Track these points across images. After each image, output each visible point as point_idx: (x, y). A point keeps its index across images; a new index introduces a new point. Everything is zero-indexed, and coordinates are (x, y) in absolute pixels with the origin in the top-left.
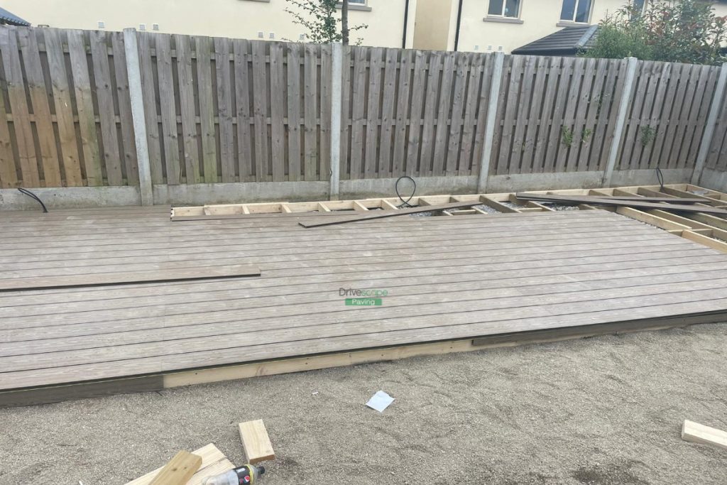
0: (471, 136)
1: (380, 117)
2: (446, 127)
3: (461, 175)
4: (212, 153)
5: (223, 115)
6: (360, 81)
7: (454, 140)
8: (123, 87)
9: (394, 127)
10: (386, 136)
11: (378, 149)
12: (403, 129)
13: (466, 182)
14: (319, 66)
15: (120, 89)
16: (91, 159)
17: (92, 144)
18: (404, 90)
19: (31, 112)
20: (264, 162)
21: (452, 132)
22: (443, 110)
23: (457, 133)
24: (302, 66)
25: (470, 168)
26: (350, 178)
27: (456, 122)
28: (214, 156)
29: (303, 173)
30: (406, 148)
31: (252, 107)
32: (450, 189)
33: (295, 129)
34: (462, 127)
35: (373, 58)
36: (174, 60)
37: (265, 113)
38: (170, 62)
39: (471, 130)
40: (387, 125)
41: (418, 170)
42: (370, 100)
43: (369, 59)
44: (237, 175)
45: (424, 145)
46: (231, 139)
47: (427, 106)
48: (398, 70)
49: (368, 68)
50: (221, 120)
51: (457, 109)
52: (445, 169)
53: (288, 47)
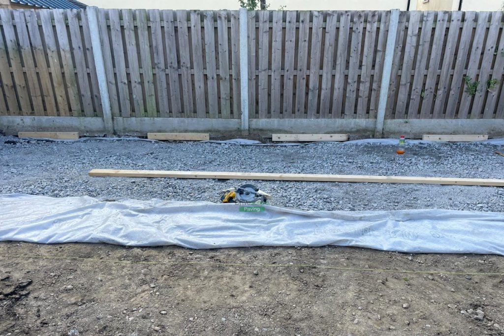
0: (368, 85)
1: (283, 69)
2: (343, 77)
3: (359, 118)
4: (152, 95)
5: (158, 68)
6: (264, 39)
7: (352, 87)
8: (90, 48)
9: (295, 76)
10: (289, 85)
11: (282, 95)
12: (304, 78)
13: (364, 124)
14: (229, 28)
15: (88, 49)
16: (73, 98)
17: (73, 88)
18: (303, 46)
19: (36, 66)
20: (190, 103)
21: (349, 81)
22: (340, 61)
23: (355, 82)
24: (216, 28)
25: (368, 112)
26: (258, 118)
27: (352, 73)
28: (154, 97)
29: (220, 112)
30: (307, 94)
31: (179, 62)
32: (348, 130)
33: (213, 78)
34: (359, 76)
35: (274, 20)
36: (122, 27)
37: (189, 65)
38: (119, 29)
39: (368, 79)
40: (289, 75)
41: (318, 112)
42: (273, 55)
43: (271, 21)
44: (170, 112)
45: (323, 92)
46: (165, 85)
47: (325, 59)
48: (297, 28)
49: (271, 28)
50: (156, 71)
51: (354, 60)
52: (343, 112)
53: (204, 14)
